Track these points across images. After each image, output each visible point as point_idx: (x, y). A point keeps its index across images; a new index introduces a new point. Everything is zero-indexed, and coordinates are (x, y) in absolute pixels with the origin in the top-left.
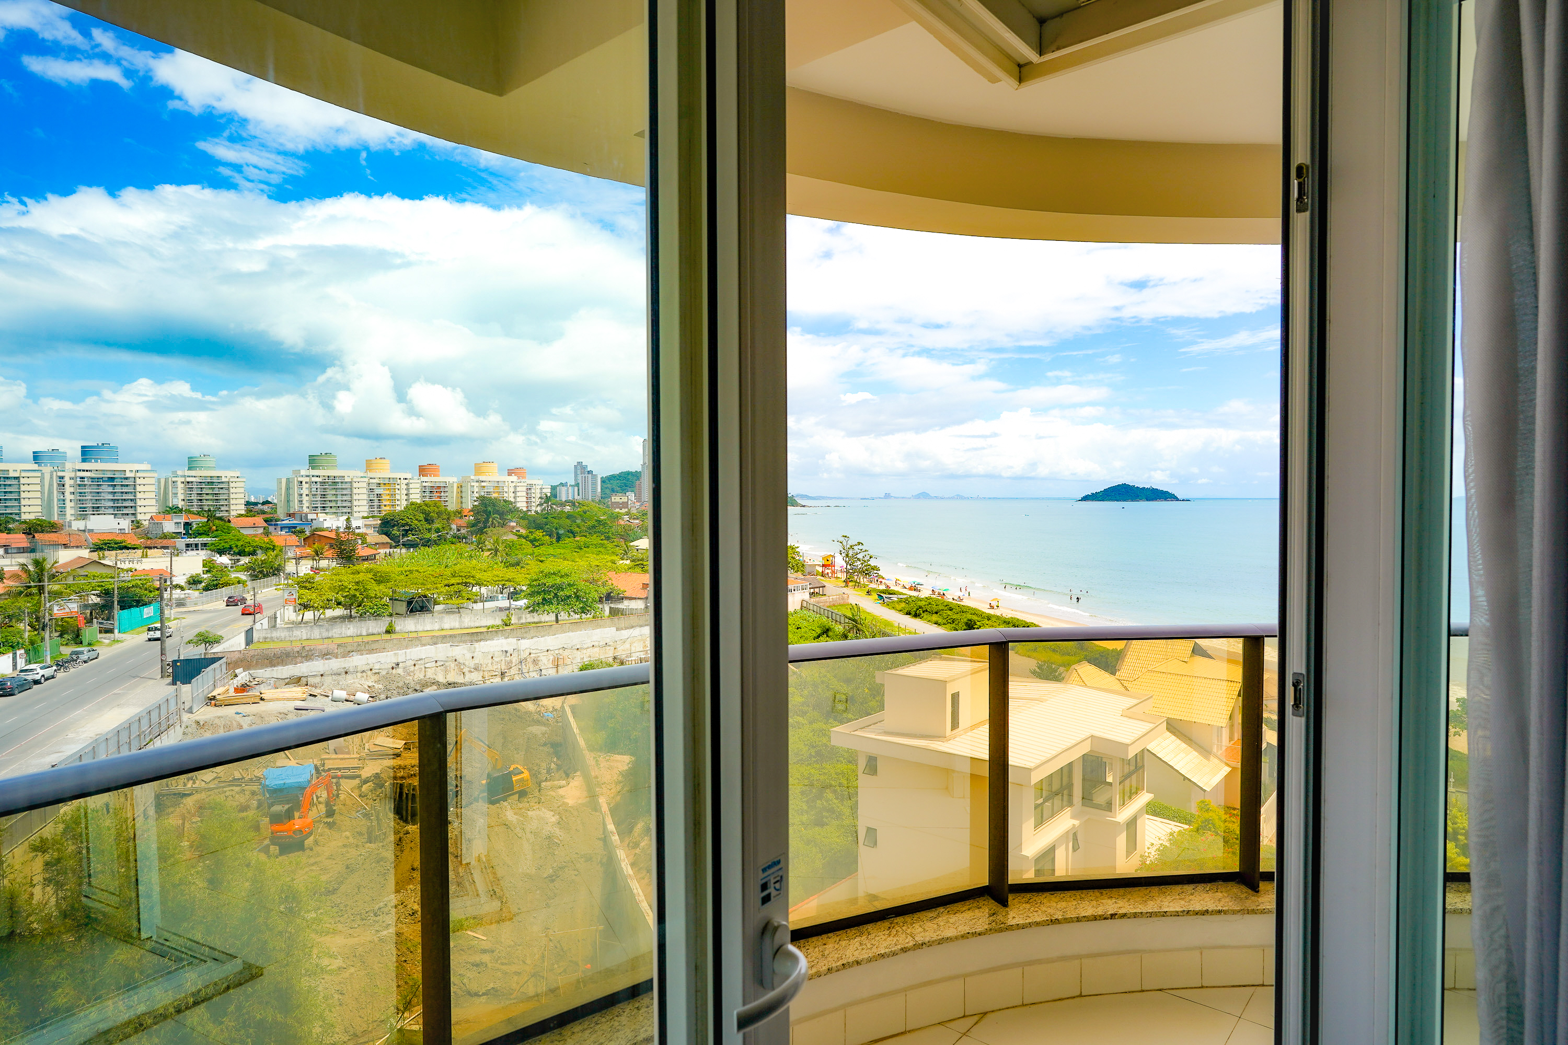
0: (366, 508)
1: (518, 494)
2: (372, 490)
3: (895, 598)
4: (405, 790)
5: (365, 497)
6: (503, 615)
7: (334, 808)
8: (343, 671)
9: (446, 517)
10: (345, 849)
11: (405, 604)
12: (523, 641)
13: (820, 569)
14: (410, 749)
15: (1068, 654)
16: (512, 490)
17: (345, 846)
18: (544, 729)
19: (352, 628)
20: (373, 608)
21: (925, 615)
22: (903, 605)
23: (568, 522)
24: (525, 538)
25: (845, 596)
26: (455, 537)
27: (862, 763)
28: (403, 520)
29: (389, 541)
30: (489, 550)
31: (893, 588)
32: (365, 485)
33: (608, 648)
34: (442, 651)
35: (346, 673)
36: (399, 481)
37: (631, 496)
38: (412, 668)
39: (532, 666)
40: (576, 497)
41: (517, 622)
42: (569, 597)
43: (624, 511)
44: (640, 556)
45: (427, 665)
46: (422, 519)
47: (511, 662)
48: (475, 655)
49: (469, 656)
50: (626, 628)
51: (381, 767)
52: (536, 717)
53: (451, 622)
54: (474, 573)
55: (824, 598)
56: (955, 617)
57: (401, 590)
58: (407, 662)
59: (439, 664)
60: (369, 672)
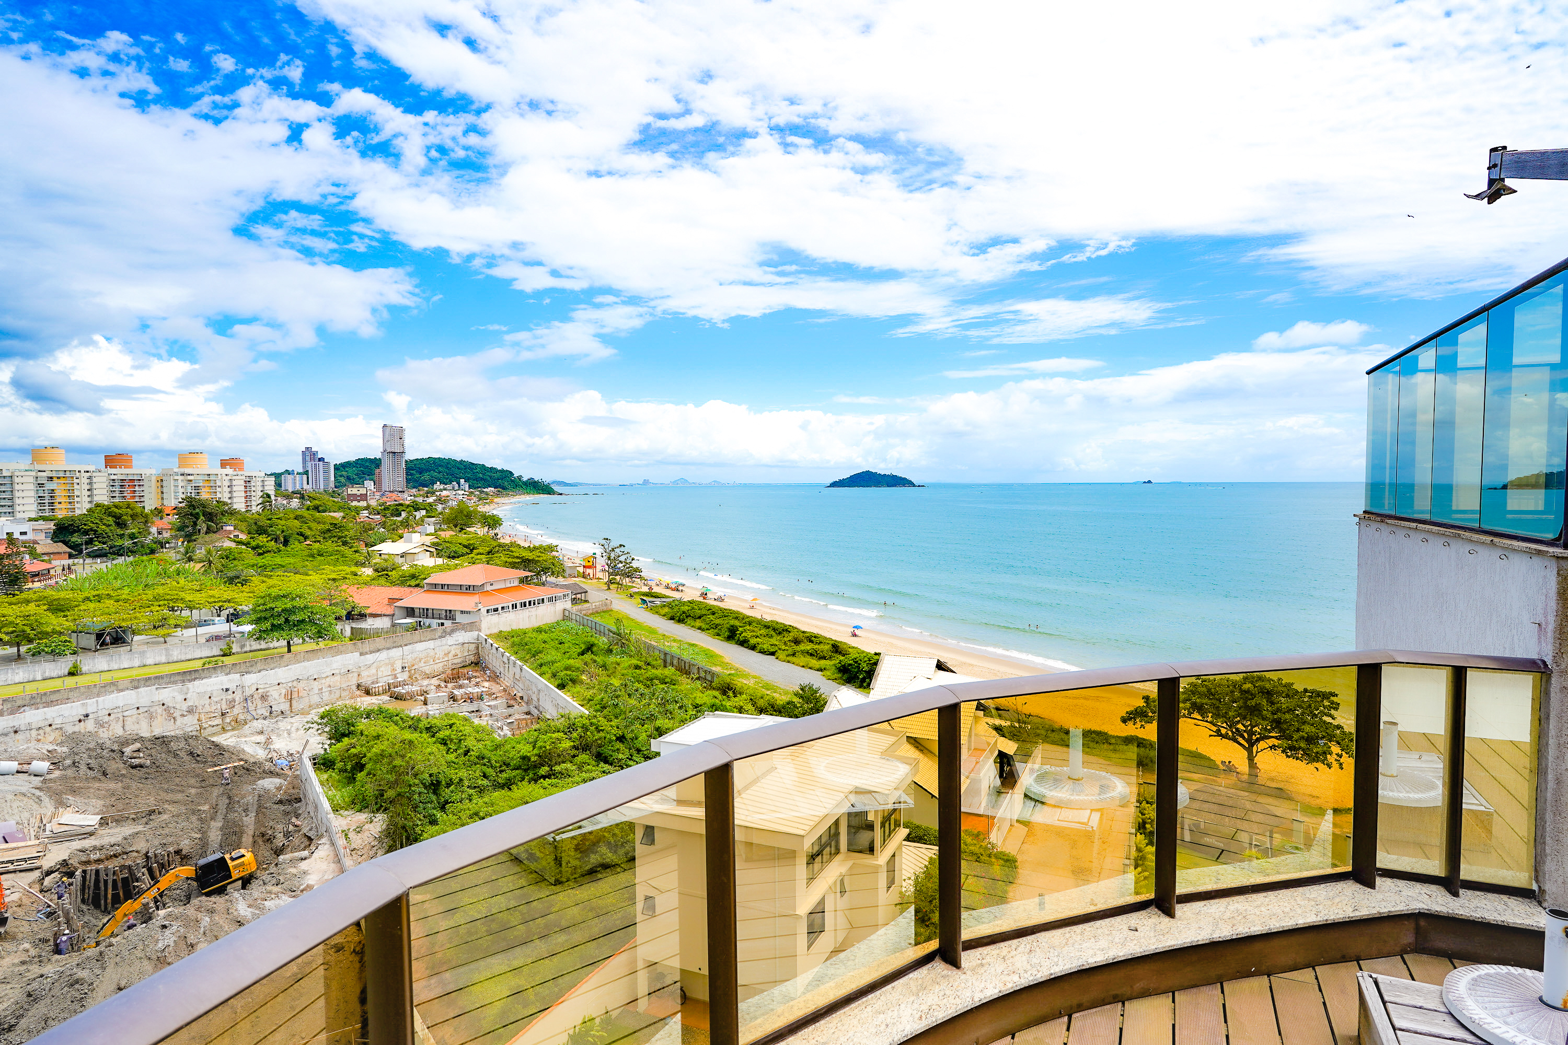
0: (34, 507)
1: (235, 488)
2: (41, 485)
3: (658, 602)
4: (102, 876)
5: (32, 493)
6: (222, 644)
7: (6, 915)
8: (12, 730)
9: (143, 520)
10: (25, 967)
11: (94, 637)
12: (247, 676)
13: (581, 569)
14: (107, 824)
15: (824, 658)
16: (227, 483)
17: (23, 963)
18: (277, 781)
19: (21, 673)
20: (50, 646)
21: (689, 621)
22: (666, 610)
23: (297, 523)
24: (245, 545)
25: (608, 602)
26: (155, 543)
27: (639, 833)
28: (85, 525)
29: (69, 550)
30: (201, 561)
31: (656, 590)
32: (32, 480)
33: (350, 675)
34: (146, 695)
35: (16, 732)
36: (78, 474)
37: (369, 484)
38: (107, 718)
39: (259, 703)
40: (305, 486)
41: (239, 650)
42: (303, 621)
43: (364, 504)
44: (384, 565)
45: (126, 714)
46: (112, 523)
47: (234, 701)
48: (188, 696)
49: (180, 698)
50: (371, 652)
51: (69, 851)
52: (268, 766)
53: (154, 655)
54: (182, 595)
55: (586, 605)
56: (718, 621)
57: (87, 621)
58: (100, 712)
59: (141, 710)
60: (48, 729)
